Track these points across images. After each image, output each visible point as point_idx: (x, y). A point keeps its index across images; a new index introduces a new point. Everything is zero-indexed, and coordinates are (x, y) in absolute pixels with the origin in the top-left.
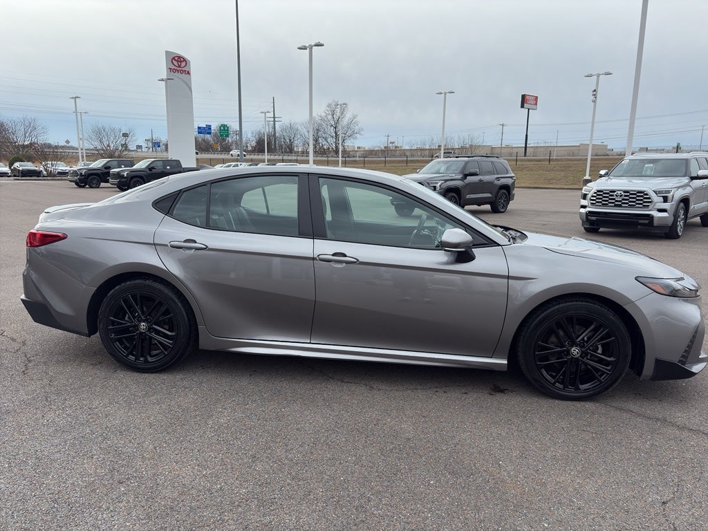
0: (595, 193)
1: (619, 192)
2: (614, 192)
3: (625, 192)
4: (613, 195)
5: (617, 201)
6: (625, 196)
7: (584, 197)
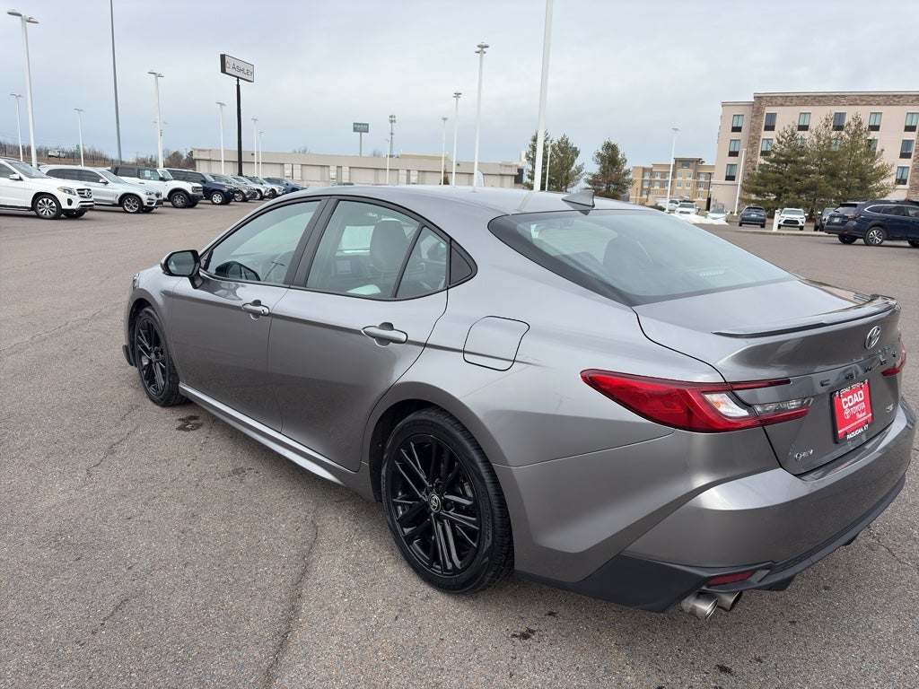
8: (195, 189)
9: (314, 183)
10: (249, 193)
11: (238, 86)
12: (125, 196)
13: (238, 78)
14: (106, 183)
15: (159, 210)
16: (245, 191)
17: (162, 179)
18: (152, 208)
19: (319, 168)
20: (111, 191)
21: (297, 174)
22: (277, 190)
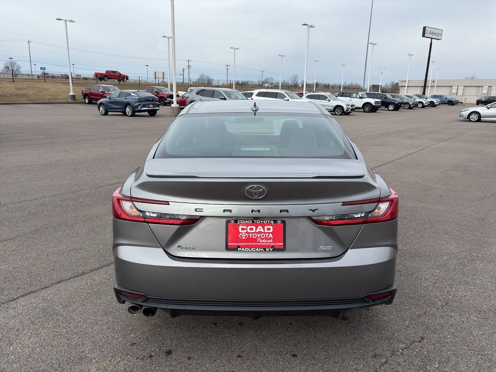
8: (376, 102)
9: (471, 97)
10: (413, 104)
11: (431, 43)
12: (337, 107)
13: (432, 38)
14: (329, 101)
15: (353, 113)
16: (411, 103)
17: (360, 98)
18: (349, 113)
19: (476, 88)
20: (331, 104)
21: (460, 92)
22: (435, 102)
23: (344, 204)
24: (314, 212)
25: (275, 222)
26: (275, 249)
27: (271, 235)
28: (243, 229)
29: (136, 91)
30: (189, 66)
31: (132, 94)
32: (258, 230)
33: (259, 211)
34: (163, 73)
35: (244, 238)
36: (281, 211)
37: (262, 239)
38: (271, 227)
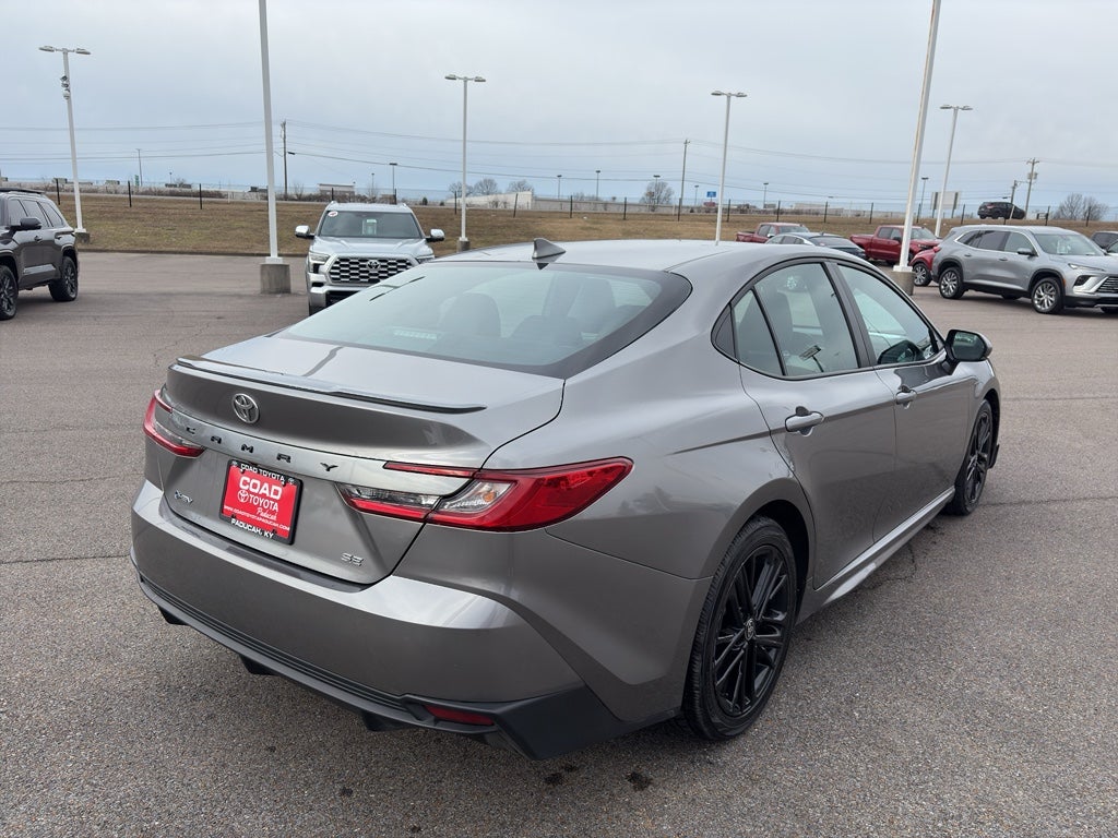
0: (336, 263)
1: (373, 261)
2: (365, 260)
3: (380, 261)
4: (364, 266)
5: (371, 274)
6: (382, 266)
7: (316, 268)
23: (390, 465)
24: (328, 470)
25: (286, 478)
26: (277, 537)
27: (276, 508)
28: (245, 483)
29: (818, 234)
30: (1032, 176)
31: (806, 241)
32: (262, 491)
33: (251, 450)
34: (957, 194)
35: (242, 501)
36: (280, 457)
37: (264, 510)
38: (280, 489)
